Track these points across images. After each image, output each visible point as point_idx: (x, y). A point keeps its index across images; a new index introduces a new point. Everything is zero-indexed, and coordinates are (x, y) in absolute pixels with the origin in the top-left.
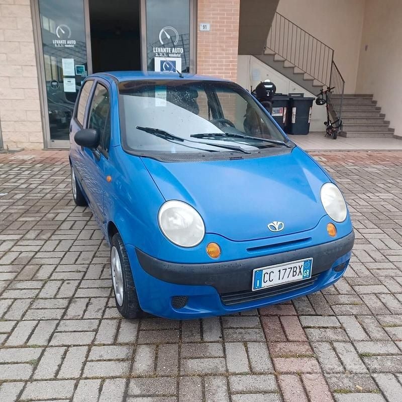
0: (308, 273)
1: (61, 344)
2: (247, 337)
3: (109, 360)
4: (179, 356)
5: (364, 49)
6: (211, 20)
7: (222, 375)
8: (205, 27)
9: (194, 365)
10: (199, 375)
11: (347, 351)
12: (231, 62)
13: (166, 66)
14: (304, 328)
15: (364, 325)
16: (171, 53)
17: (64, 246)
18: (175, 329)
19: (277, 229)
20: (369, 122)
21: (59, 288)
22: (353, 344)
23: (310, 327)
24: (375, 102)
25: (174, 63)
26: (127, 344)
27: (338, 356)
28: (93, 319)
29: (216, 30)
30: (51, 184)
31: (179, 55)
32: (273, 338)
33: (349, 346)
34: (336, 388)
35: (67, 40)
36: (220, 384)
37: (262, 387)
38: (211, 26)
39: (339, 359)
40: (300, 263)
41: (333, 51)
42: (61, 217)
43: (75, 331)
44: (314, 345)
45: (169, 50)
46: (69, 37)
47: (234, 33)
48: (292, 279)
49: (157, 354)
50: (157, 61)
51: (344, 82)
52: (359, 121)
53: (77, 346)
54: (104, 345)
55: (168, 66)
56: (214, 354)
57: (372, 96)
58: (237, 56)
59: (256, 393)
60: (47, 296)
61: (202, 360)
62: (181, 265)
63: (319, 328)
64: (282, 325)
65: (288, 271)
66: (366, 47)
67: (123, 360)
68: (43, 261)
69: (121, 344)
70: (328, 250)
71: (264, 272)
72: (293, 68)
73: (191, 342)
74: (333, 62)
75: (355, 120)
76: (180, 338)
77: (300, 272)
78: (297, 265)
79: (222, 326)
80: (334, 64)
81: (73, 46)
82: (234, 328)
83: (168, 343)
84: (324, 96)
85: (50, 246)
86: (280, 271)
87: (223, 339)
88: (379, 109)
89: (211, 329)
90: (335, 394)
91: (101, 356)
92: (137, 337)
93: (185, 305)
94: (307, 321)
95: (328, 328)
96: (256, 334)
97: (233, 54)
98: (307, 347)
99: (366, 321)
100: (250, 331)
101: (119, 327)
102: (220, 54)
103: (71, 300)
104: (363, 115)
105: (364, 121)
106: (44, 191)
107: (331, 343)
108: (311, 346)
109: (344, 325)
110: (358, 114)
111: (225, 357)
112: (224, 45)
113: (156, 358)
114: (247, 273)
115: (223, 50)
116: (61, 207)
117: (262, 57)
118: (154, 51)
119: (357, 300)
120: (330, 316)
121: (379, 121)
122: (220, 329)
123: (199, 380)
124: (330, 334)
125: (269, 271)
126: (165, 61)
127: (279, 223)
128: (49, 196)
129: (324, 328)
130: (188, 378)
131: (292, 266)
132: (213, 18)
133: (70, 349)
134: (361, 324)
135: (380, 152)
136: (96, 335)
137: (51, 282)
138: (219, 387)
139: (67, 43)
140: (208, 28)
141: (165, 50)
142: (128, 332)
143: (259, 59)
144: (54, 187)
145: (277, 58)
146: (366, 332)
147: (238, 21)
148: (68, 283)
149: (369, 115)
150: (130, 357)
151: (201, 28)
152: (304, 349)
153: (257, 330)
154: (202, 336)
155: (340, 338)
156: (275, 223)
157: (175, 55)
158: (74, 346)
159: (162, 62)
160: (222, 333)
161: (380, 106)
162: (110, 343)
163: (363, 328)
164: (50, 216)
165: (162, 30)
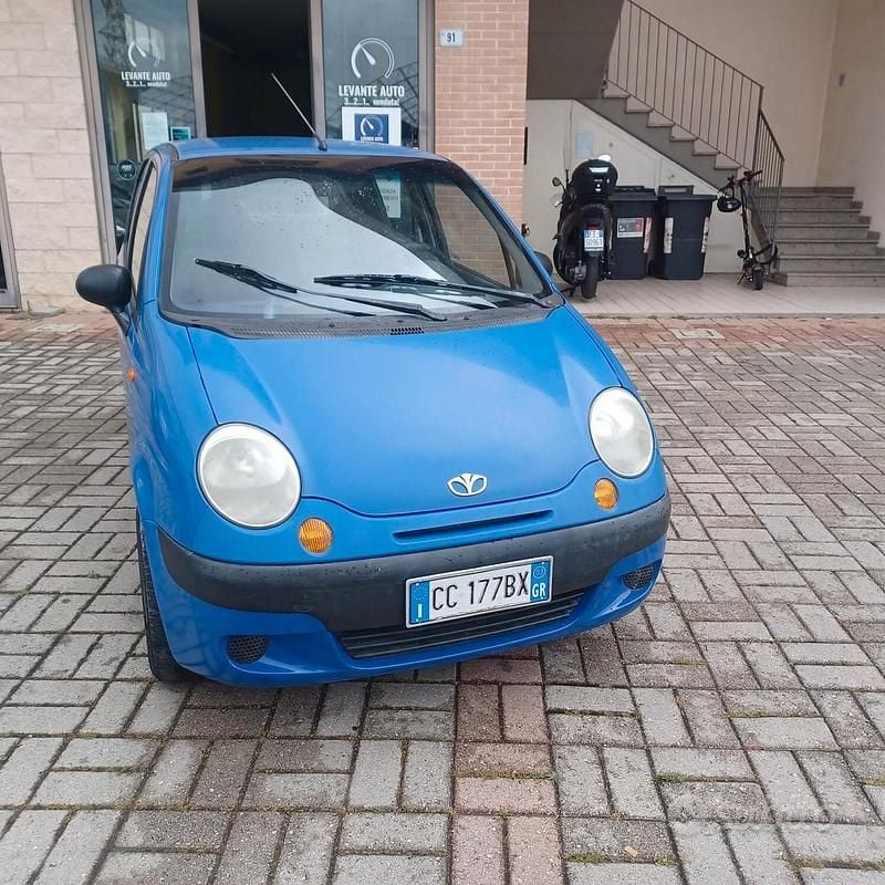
0: (542, 590)
1: (8, 730)
2: (414, 729)
3: (100, 770)
4: (253, 763)
5: (837, 83)
6: (465, 22)
7: (331, 810)
8: (452, 36)
9: (278, 788)
10: (281, 810)
11: (631, 768)
12: (511, 115)
13: (366, 126)
14: (548, 713)
15: (689, 710)
16: (379, 98)
17: (84, 520)
18: (263, 707)
19: (470, 491)
20: (842, 250)
21: (44, 611)
22: (648, 752)
23: (562, 712)
24: (859, 205)
25: (385, 118)
26: (148, 736)
27: (605, 778)
28: (94, 679)
29: (477, 44)
30: (99, 387)
31: (396, 103)
32: (471, 734)
33: (639, 759)
34: (577, 851)
36: (321, 831)
37: (411, 841)
38: (466, 35)
39: (607, 784)
40: (522, 568)
41: (762, 88)
42: (95, 459)
43: (46, 705)
44: (558, 751)
45: (374, 91)
46: (155, 65)
47: (518, 49)
48: (502, 603)
49: (205, 759)
50: (348, 116)
51: (783, 160)
52: (818, 249)
53: (40, 736)
54: (99, 736)
55: (372, 127)
56: (330, 764)
57: (851, 190)
58: (524, 101)
59: (393, 853)
60: (14, 628)
61: (299, 777)
62: (239, 567)
63: (583, 713)
64: (501, 705)
65: (493, 584)
66: (842, 78)
67: (128, 771)
68: (28, 553)
69: (134, 736)
70: (592, 540)
71: (433, 586)
72: (670, 127)
73: (288, 737)
74: (760, 113)
75: (809, 246)
76: (268, 726)
77: (523, 587)
78: (515, 571)
79: (366, 703)
80: (763, 117)
81: (165, 85)
82: (391, 708)
83: (237, 737)
84: (737, 191)
85: (52, 520)
86: (472, 584)
87: (360, 733)
88: (867, 220)
89: (339, 710)
90: (569, 864)
91: (85, 760)
92: (175, 722)
93: (261, 655)
94: (559, 697)
95: (603, 714)
96: (435, 724)
97: (515, 98)
98: (542, 755)
99: (697, 702)
100: (425, 715)
101: (142, 699)
102: (485, 98)
103: (60, 637)
104: (832, 234)
105: (830, 249)
106: (79, 401)
107: (599, 749)
108: (551, 754)
109: (643, 710)
110: (815, 234)
111: (350, 772)
112: (495, 77)
113: (202, 767)
114: (392, 587)
115: (492, 89)
116: (104, 436)
117: (598, 103)
118: (341, 94)
119: (690, 654)
120: (617, 687)
121: (866, 249)
122: (359, 711)
123: (277, 819)
124: (604, 729)
125: (445, 584)
126: (364, 116)
127: (476, 477)
128: (85, 412)
129: (594, 713)
130: (254, 814)
131: (503, 573)
132: (470, 17)
133: (24, 742)
134: (682, 709)
135: (854, 320)
136: (88, 714)
137: (32, 596)
138: (316, 837)
140: (459, 40)
141: (364, 90)
142: (160, 710)
143: (591, 109)
144: (103, 392)
145: (632, 105)
146: (688, 728)
147: (527, 22)
148: (65, 601)
149: (844, 234)
150: (146, 765)
151: (444, 41)
152: (533, 759)
153: (442, 715)
154: (316, 724)
155: (625, 738)
156: (467, 476)
157: (386, 102)
158: (34, 736)
159: (358, 118)
160: (362, 720)
161: (869, 215)
162: (112, 732)
163: (685, 718)
164: (75, 455)
165: (358, 47)
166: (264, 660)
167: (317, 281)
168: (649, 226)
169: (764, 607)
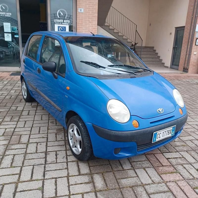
0: (173, 133)
1: (51, 177)
2: (144, 166)
3: (81, 184)
4: (116, 178)
5: (149, 25)
6: (84, 7)
7: (140, 186)
8: (81, 10)
9: (124, 182)
10: (129, 187)
11: (191, 169)
12: (94, 28)
13: (61, 29)
14: (167, 159)
15: (192, 155)
16: (63, 23)
17: (29, 124)
18: (108, 164)
19: (161, 112)
20: (153, 60)
21: (37, 147)
22: (191, 164)
23: (170, 158)
24: (155, 50)
25: (65, 27)
26: (86, 174)
27: (188, 171)
28: (63, 162)
29: (86, 12)
30: (6, 91)
31: (68, 24)
32: (156, 165)
34: (194, 187)
35: (6, 12)
36: (142, 190)
37: (161, 189)
38: (84, 10)
39: (189, 172)
40: (171, 128)
41: (136, 26)
42: (20, 108)
43: (56, 170)
45: (62, 21)
46: (7, 11)
47: (95, 14)
48: (168, 136)
49: (104, 178)
50: (56, 26)
51: (142, 41)
52: (149, 59)
53: (60, 177)
54: (75, 176)
55: (62, 29)
56: (132, 175)
57: (153, 47)
58: (97, 25)
59: (160, 193)
60: (32, 152)
61: (128, 179)
63: (174, 158)
64: (157, 158)
65: (166, 132)
66: (150, 24)
67: (88, 183)
68: (21, 133)
69: (83, 175)
70: (181, 121)
71: (157, 133)
72: (118, 33)
73: (118, 171)
74: (136, 31)
75: (147, 58)
76: (112, 168)
77: (171, 132)
78: (170, 129)
79: (129, 161)
80: (137, 31)
81: (10, 16)
82: (135, 162)
83: (107, 172)
84: (134, 47)
85: (21, 124)
86: (163, 133)
87: (133, 168)
88: (157, 53)
89: (125, 163)
90: (195, 190)
91: (76, 182)
92: (90, 170)
94: (168, 155)
95: (177, 158)
96: (146, 164)
97: (95, 25)
98: (173, 168)
99: (192, 153)
100: (143, 162)
101: (78, 166)
102: (88, 24)
103: (46, 153)
104: (151, 56)
105: (151, 59)
106: (3, 94)
107: (182, 165)
108: (174, 167)
109: (184, 156)
110: (148, 56)
111: (138, 176)
112: (90, 20)
113: (105, 180)
114: (150, 134)
115: (90, 22)
116: (18, 103)
118: (54, 21)
119: (184, 144)
120: (176, 152)
121: (157, 59)
122: (129, 163)
123: (131, 189)
124: (180, 161)
125: (159, 133)
126: (60, 27)
127: (161, 109)
128: (7, 97)
129: (176, 158)
130: (125, 189)
131: (168, 130)
132: (85, 6)
133: (57, 179)
134: (191, 155)
135: (162, 74)
136: (68, 171)
137: (30, 144)
138: (142, 192)
139: (6, 14)
140: (83, 11)
141: (60, 20)
142: (84, 168)
144: (8, 92)
145: (111, 27)
146: (194, 159)
147: (97, 8)
148: (40, 144)
149: (153, 56)
150: (91, 181)
151: (79, 11)
152: (171, 169)
153: (147, 162)
154: (122, 166)
155: (185, 162)
156: (160, 109)
157: (65, 24)
158: (59, 178)
159: (59, 27)
160: (131, 165)
161: (157, 52)
162: (77, 174)
163: (192, 157)
164: (14, 108)
165: (59, 11)
166: (119, 153)
167: (108, 66)
168: (115, 54)
169: (190, 133)
